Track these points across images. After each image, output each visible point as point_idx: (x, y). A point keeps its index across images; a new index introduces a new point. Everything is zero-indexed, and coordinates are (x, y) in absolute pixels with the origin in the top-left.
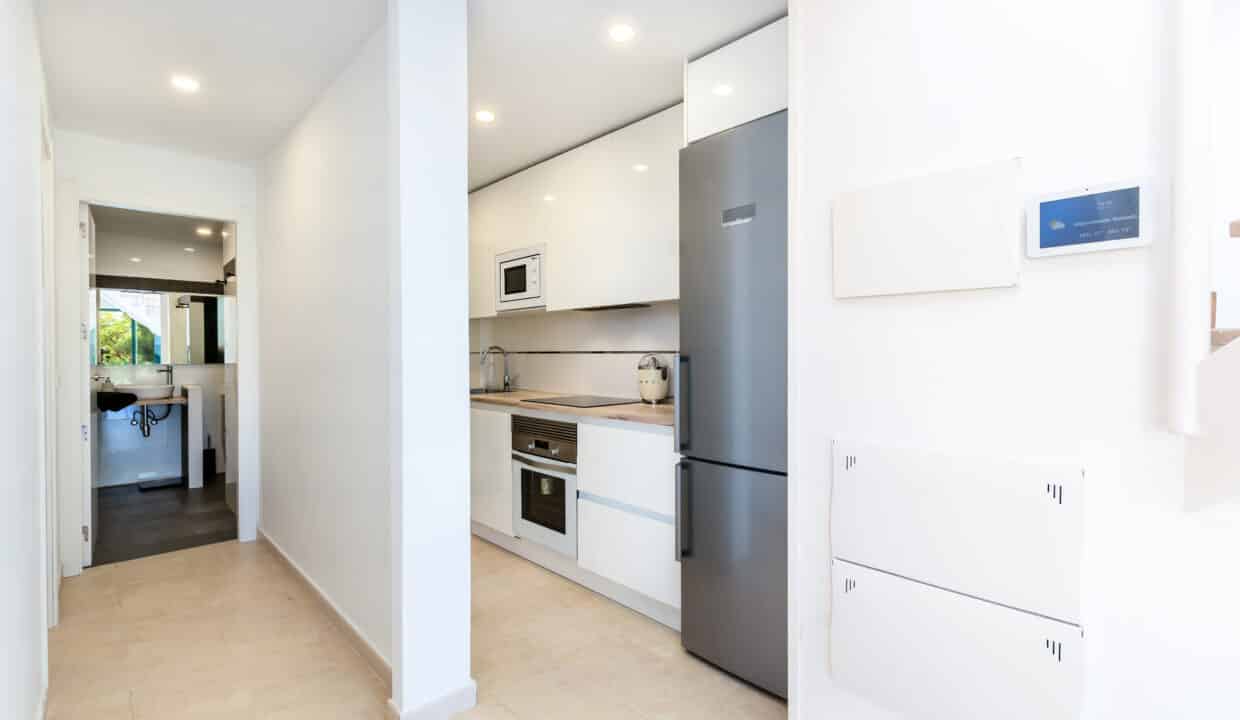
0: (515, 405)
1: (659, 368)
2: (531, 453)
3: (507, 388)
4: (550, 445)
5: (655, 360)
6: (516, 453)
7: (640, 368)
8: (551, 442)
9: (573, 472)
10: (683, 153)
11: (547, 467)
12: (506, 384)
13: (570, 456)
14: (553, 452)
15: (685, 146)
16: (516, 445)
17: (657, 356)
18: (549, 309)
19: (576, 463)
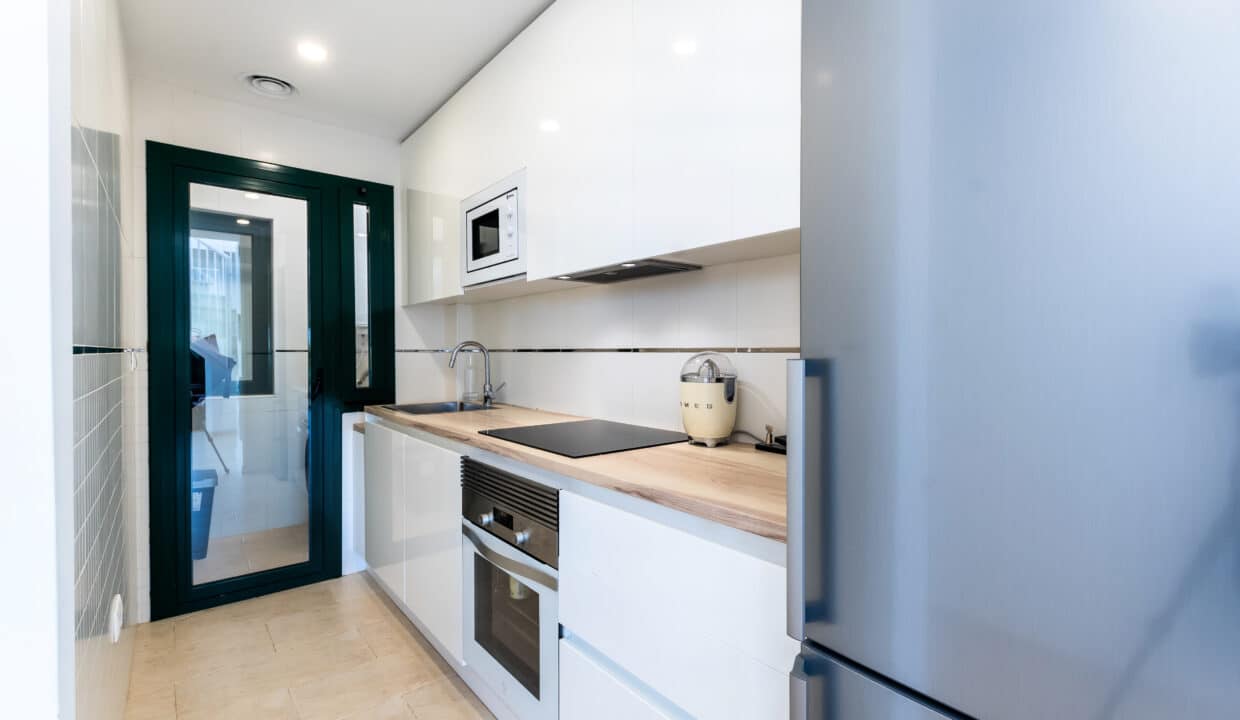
0: (470, 439)
1: (719, 380)
2: (487, 528)
3: (488, 402)
4: (515, 521)
5: (711, 364)
6: (468, 523)
7: (684, 379)
8: (518, 518)
9: (552, 582)
12: (486, 398)
13: (546, 551)
14: (520, 537)
16: (470, 511)
17: (714, 358)
18: (530, 278)
19: (556, 566)
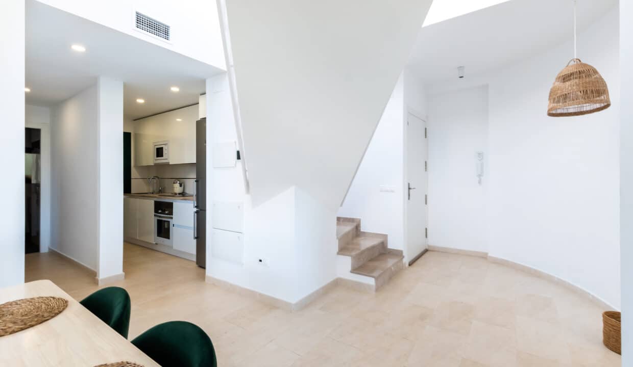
0: (155, 197)
2: (160, 213)
4: (165, 210)
6: (155, 214)
9: (172, 218)
10: (197, 122)
11: (164, 217)
12: (160, 190)
13: (171, 213)
14: (166, 212)
15: (199, 119)
16: (156, 211)
18: (170, 163)
19: (172, 215)
